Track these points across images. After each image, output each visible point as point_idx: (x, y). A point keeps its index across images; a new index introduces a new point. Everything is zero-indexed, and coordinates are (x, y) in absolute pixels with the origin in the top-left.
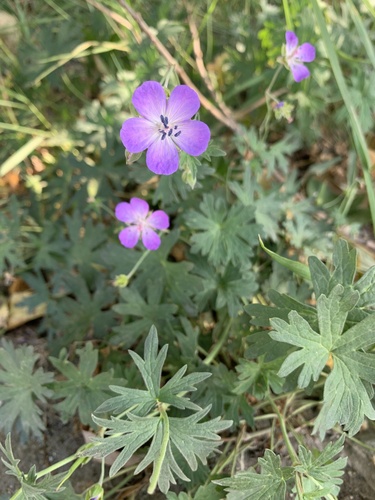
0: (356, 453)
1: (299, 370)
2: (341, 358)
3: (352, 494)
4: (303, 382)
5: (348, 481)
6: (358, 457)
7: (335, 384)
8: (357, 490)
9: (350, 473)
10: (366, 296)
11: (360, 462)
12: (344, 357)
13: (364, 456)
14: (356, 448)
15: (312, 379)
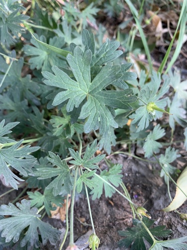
0: (140, 165)
1: (66, 102)
2: (94, 96)
3: (138, 184)
4: (69, 108)
5: (137, 178)
6: (141, 166)
7: (89, 109)
8: (141, 182)
9: (137, 175)
10: (103, 59)
11: (142, 169)
12: (95, 95)
13: (145, 165)
14: (140, 162)
15: (74, 107)
